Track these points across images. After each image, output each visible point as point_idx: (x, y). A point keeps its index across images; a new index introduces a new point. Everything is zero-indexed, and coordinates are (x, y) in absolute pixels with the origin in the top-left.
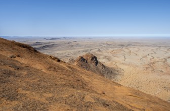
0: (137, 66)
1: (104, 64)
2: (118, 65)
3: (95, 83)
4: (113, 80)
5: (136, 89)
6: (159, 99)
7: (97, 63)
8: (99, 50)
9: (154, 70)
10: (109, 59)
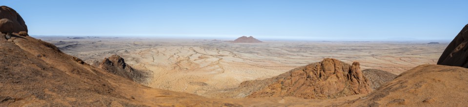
0: (166, 67)
1: (133, 67)
2: (146, 67)
3: (123, 88)
4: (142, 84)
5: (166, 89)
6: (187, 94)
7: (124, 65)
8: (126, 51)
9: (180, 69)
10: (137, 61)
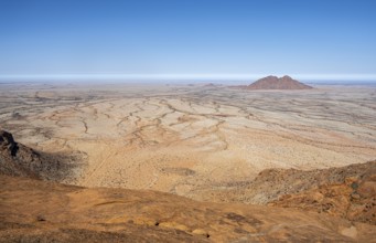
0: (114, 140)
1: (37, 149)
2: (71, 145)
3: (15, 201)
4: (64, 182)
5: (116, 186)
6: (157, 193)
7: (15, 148)
8: (17, 116)
9: (143, 143)
10: (48, 134)
